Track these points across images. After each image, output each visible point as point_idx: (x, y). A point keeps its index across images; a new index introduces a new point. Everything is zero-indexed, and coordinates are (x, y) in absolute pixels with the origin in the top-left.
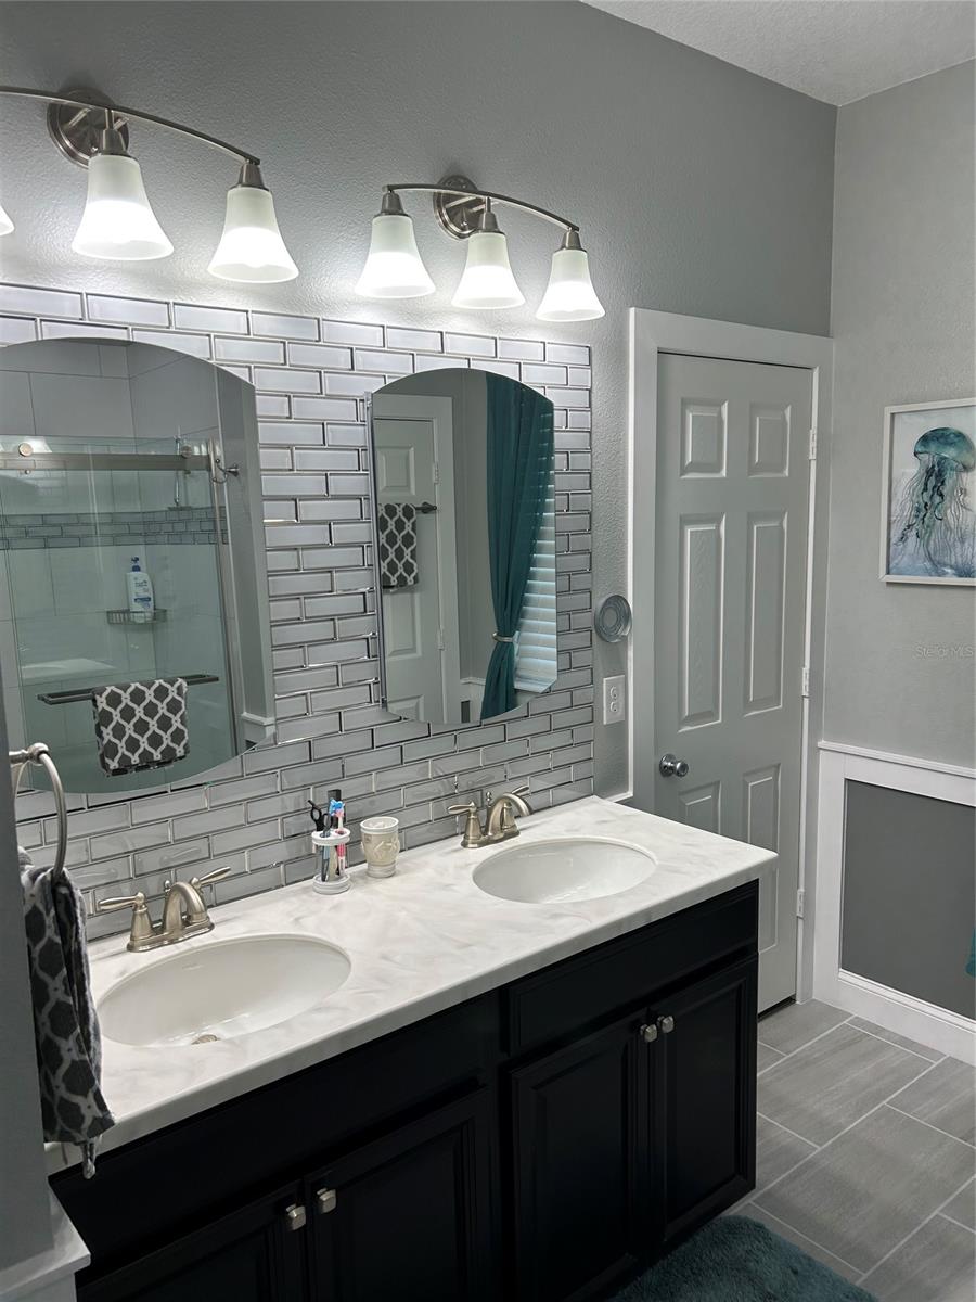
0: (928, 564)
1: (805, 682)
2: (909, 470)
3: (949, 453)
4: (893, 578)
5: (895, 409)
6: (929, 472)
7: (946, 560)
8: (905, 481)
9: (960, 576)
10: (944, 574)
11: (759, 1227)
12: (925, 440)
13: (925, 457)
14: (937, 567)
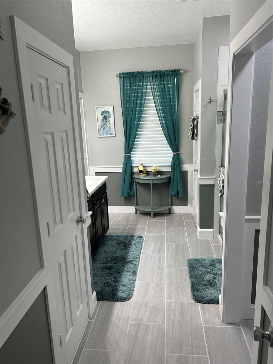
0: (105, 134)
1: (87, 156)
2: (100, 117)
3: (107, 115)
4: (99, 136)
5: (97, 107)
6: (104, 118)
7: (108, 132)
8: (100, 119)
9: (111, 135)
10: (108, 135)
11: (110, 235)
12: (103, 112)
13: (103, 115)
14: (107, 134)
